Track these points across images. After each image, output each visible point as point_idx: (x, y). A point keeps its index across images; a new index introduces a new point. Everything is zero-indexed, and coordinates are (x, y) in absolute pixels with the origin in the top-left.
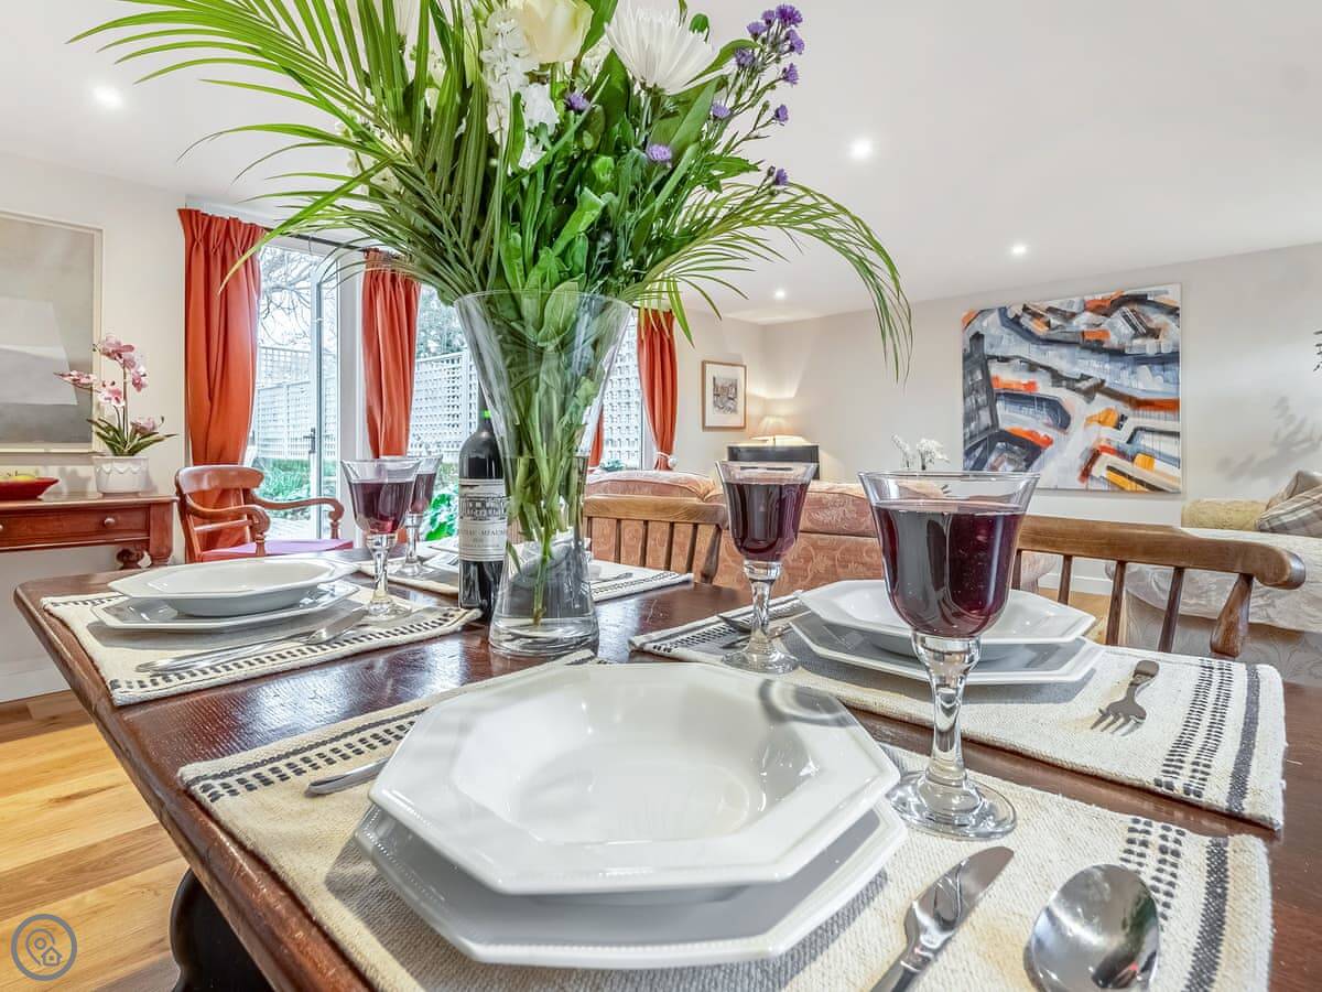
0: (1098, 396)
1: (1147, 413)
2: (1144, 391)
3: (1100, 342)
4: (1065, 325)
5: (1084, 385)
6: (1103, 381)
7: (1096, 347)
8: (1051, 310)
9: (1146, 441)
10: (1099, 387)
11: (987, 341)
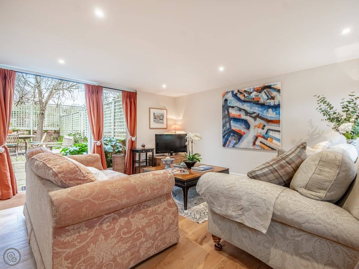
0: (258, 119)
1: (271, 124)
2: (270, 117)
3: (258, 101)
4: (249, 96)
5: (254, 115)
6: (259, 114)
7: (257, 103)
8: (245, 91)
9: (271, 133)
10: (258, 116)
11: (228, 101)
